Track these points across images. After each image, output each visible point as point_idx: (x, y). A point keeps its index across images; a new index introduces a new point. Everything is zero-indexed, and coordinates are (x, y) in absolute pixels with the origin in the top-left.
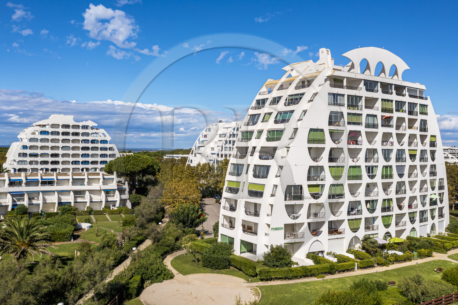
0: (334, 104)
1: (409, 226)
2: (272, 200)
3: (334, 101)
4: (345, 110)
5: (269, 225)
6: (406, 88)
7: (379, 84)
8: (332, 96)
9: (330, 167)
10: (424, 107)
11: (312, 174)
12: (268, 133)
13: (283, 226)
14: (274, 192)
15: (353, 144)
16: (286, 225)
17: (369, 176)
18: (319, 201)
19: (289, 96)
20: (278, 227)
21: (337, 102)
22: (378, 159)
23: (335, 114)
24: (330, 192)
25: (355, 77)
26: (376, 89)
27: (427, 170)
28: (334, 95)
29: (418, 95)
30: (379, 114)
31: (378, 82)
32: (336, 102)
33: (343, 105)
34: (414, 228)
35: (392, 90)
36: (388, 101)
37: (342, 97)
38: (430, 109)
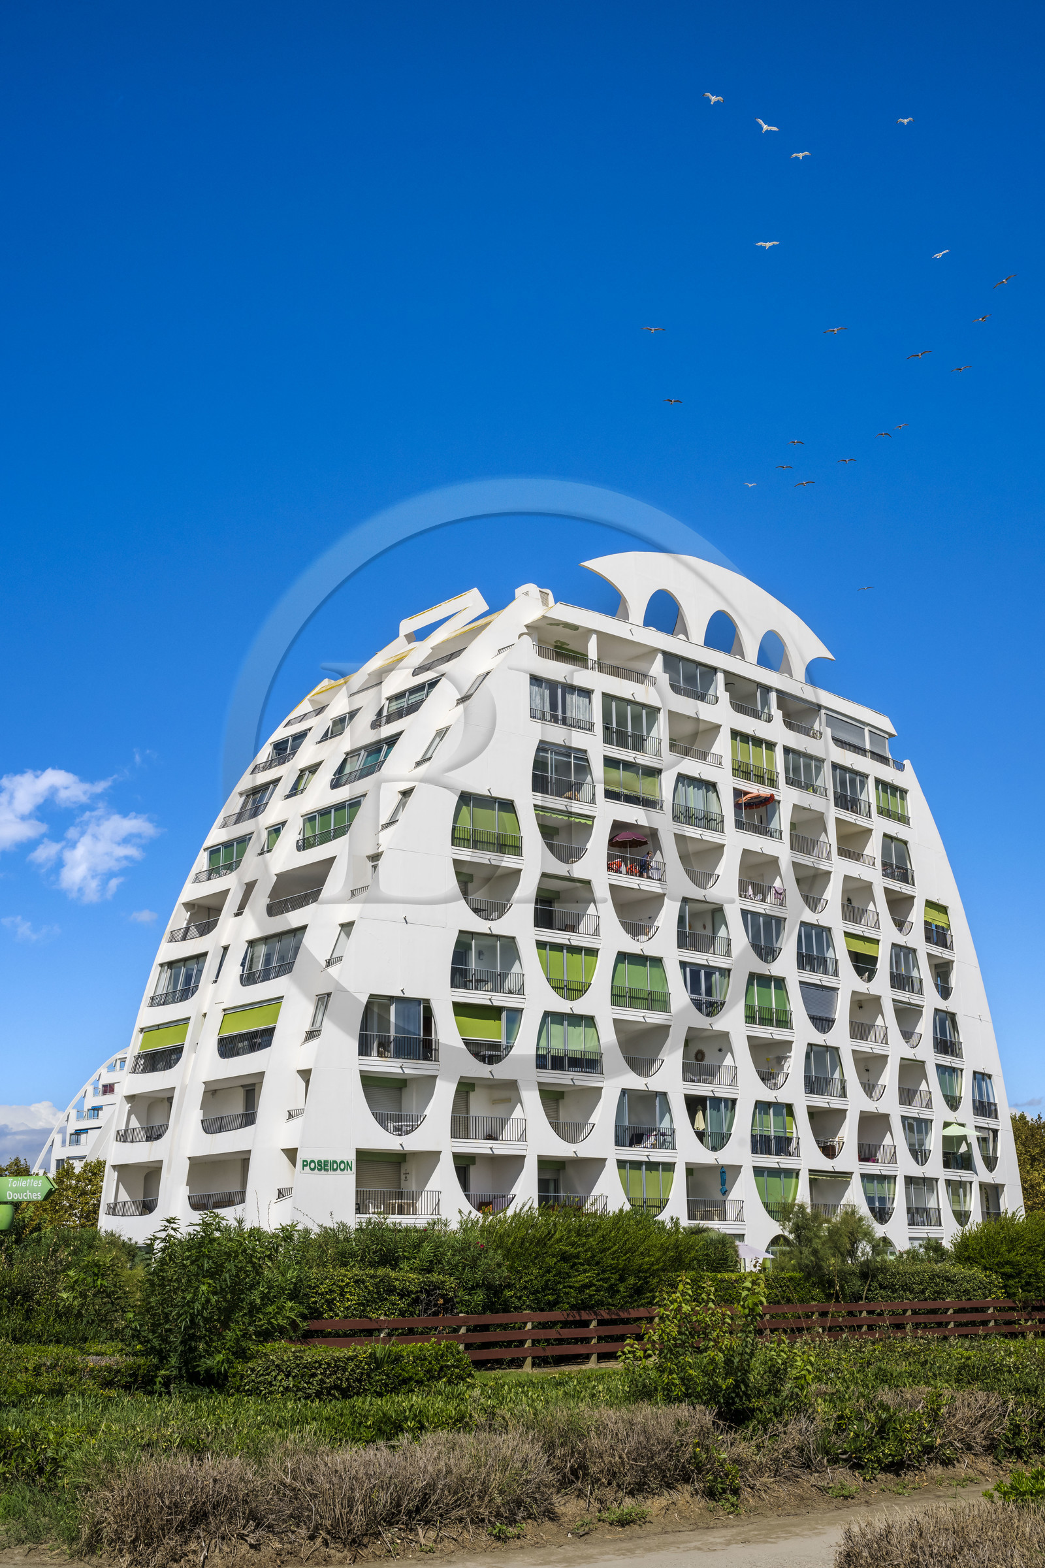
0: (555, 719)
2: (306, 1055)
3: (554, 707)
4: (595, 746)
5: (291, 1154)
6: (823, 711)
7: (720, 677)
8: (547, 692)
9: (541, 945)
10: (894, 795)
11: (473, 964)
12: (308, 825)
13: (352, 1157)
14: (318, 1024)
16: (364, 1156)
17: (698, 1005)
18: (500, 1071)
19: (390, 699)
20: (330, 1158)
21: (564, 711)
22: (729, 945)
23: (557, 753)
24: (543, 1043)
25: (629, 637)
26: (711, 692)
27: (925, 1027)
28: (552, 685)
29: (868, 747)
30: (727, 782)
31: (715, 670)
32: (560, 712)
33: (588, 727)
35: (769, 709)
36: (758, 742)
37: (583, 701)
38: (917, 804)
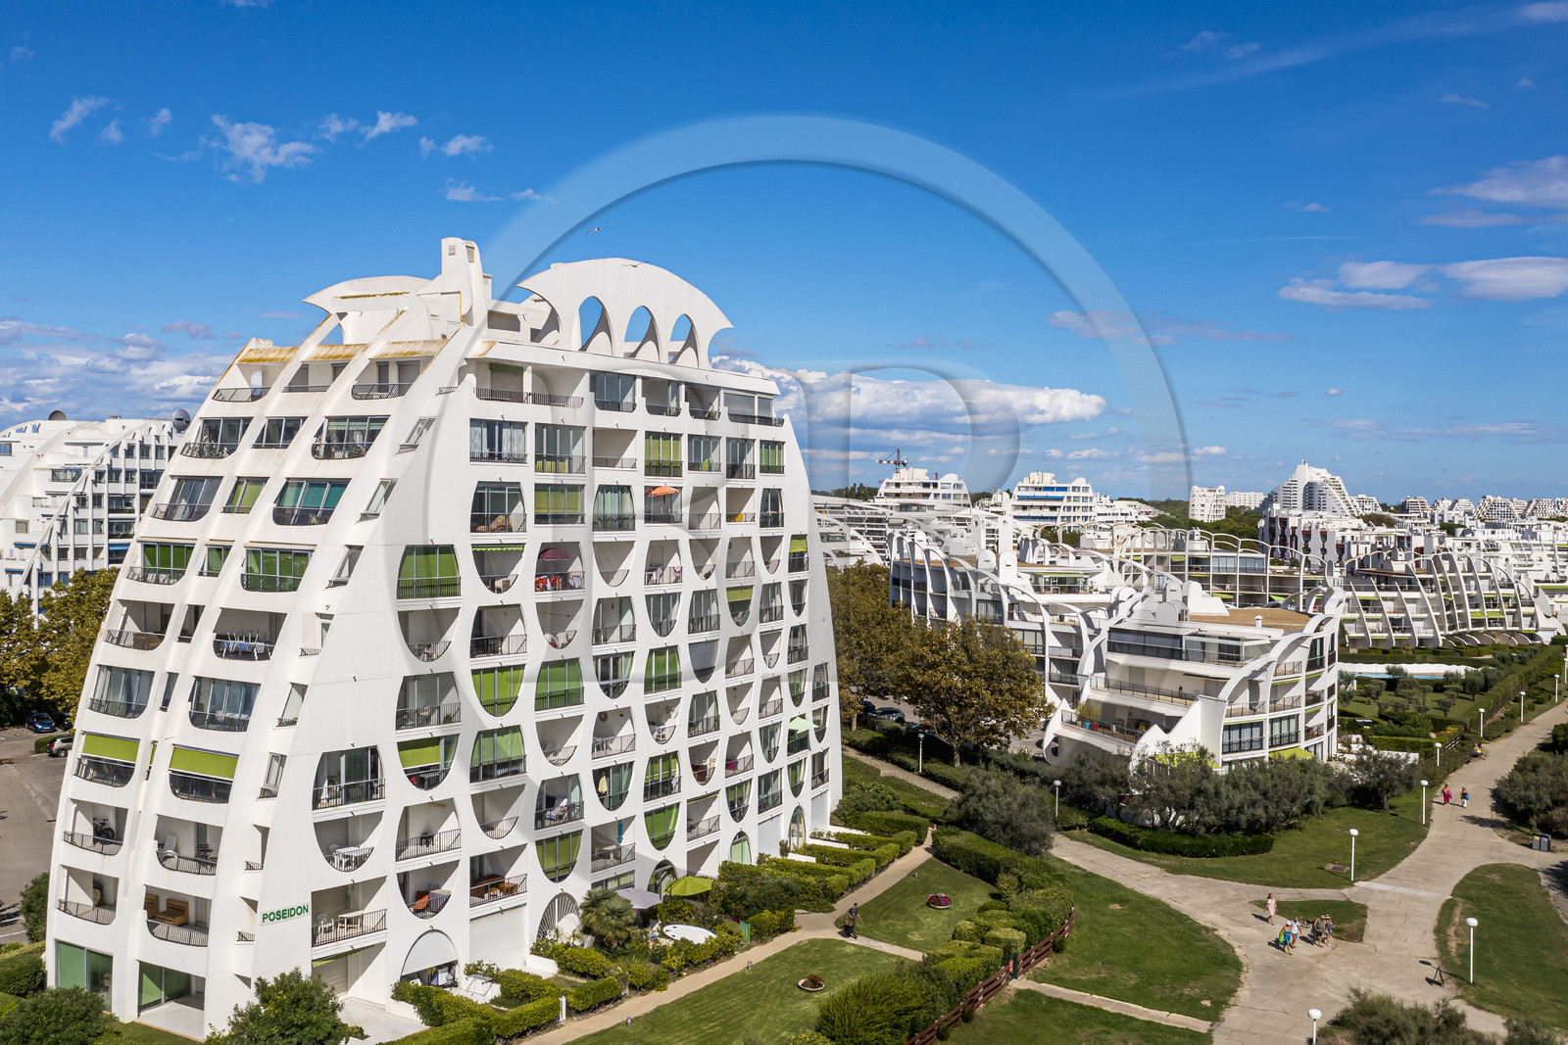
0: (491, 457)
1: (729, 828)
2: (263, 812)
3: (491, 445)
4: (526, 476)
5: (253, 904)
6: (722, 391)
7: (639, 382)
8: (485, 430)
9: (475, 672)
10: (773, 448)
11: (415, 703)
12: (251, 556)
13: (307, 901)
14: (272, 781)
15: (554, 587)
16: (316, 896)
17: (606, 689)
18: (438, 793)
19: (330, 419)
20: (288, 907)
21: (500, 449)
22: (634, 629)
23: (492, 489)
24: (476, 756)
25: (560, 363)
26: (628, 399)
27: (781, 646)
28: (491, 426)
29: (756, 414)
30: (638, 481)
31: (635, 377)
32: (497, 452)
33: (520, 460)
34: (741, 834)
35: (678, 401)
36: (666, 436)
37: (517, 432)
38: (792, 456)
